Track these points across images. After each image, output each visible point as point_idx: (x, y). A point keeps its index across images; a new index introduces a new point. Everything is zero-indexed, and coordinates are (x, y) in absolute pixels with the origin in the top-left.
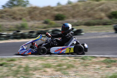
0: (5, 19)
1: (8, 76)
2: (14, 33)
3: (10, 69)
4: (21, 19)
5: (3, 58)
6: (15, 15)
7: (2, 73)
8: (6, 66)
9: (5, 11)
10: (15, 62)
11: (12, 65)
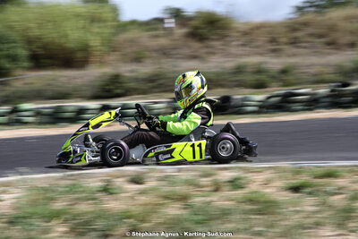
0: (305, 47)
1: (318, 225)
2: (332, 91)
3: (324, 204)
4: (352, 45)
5: (301, 168)
6: (334, 36)
7: (301, 215)
8: (310, 193)
9: (306, 24)
10: (340, 182)
11: (328, 189)
